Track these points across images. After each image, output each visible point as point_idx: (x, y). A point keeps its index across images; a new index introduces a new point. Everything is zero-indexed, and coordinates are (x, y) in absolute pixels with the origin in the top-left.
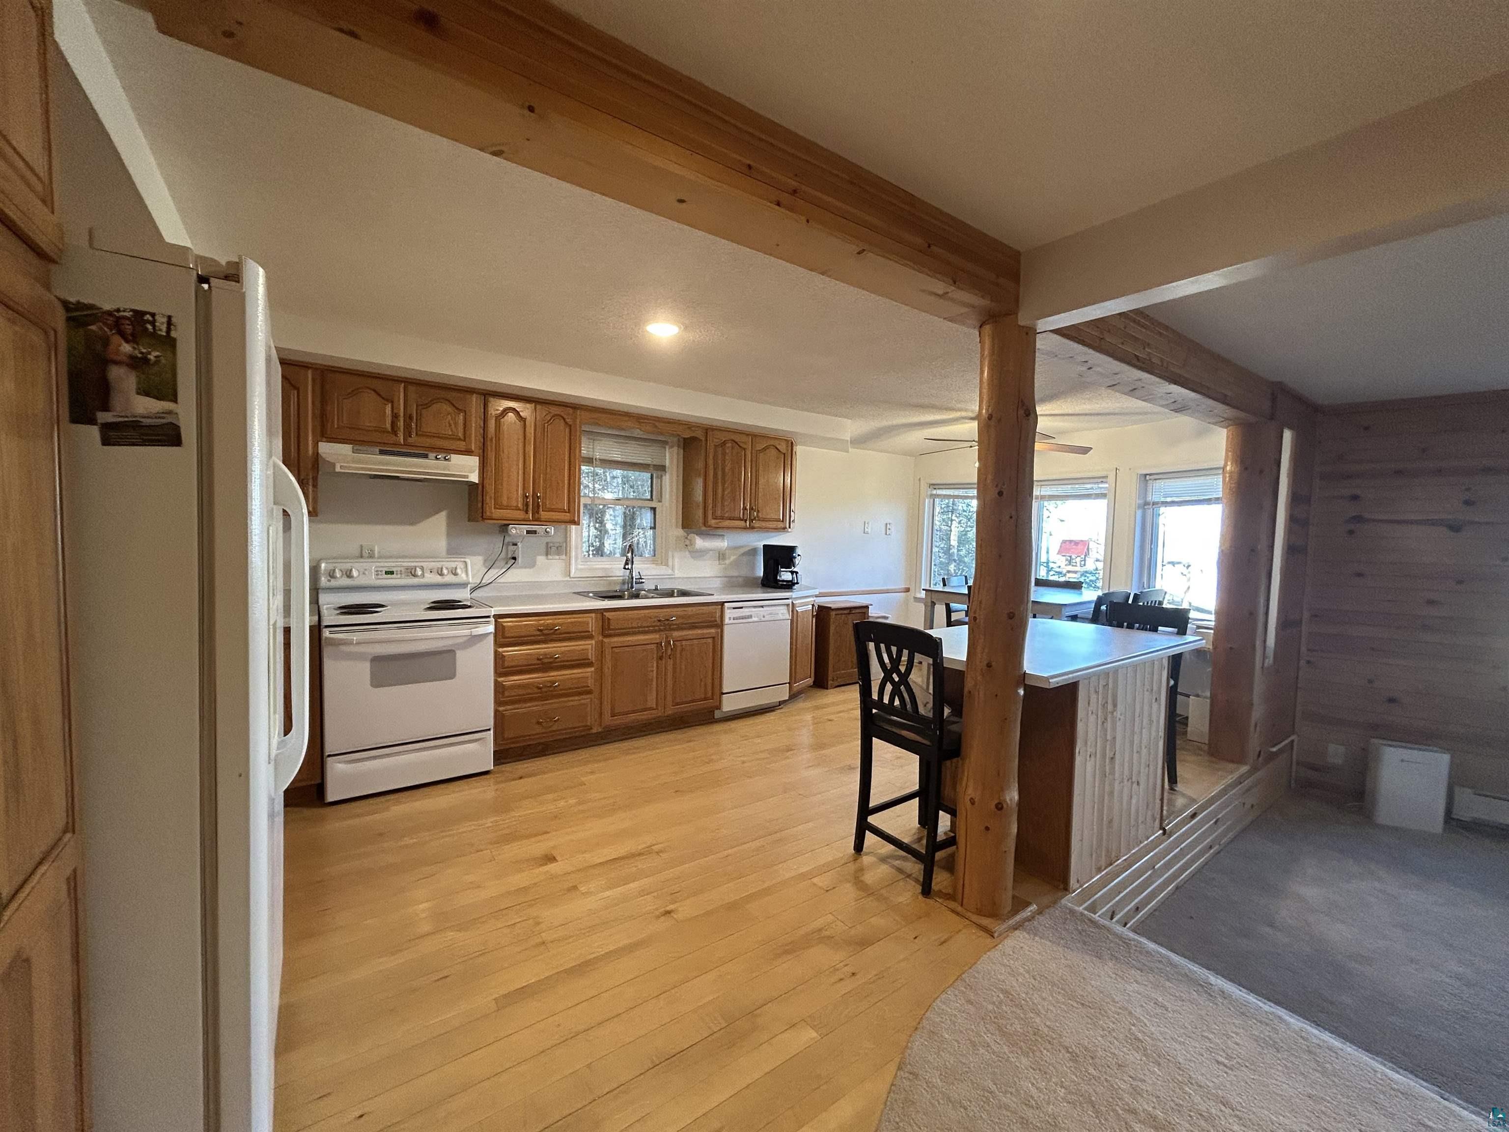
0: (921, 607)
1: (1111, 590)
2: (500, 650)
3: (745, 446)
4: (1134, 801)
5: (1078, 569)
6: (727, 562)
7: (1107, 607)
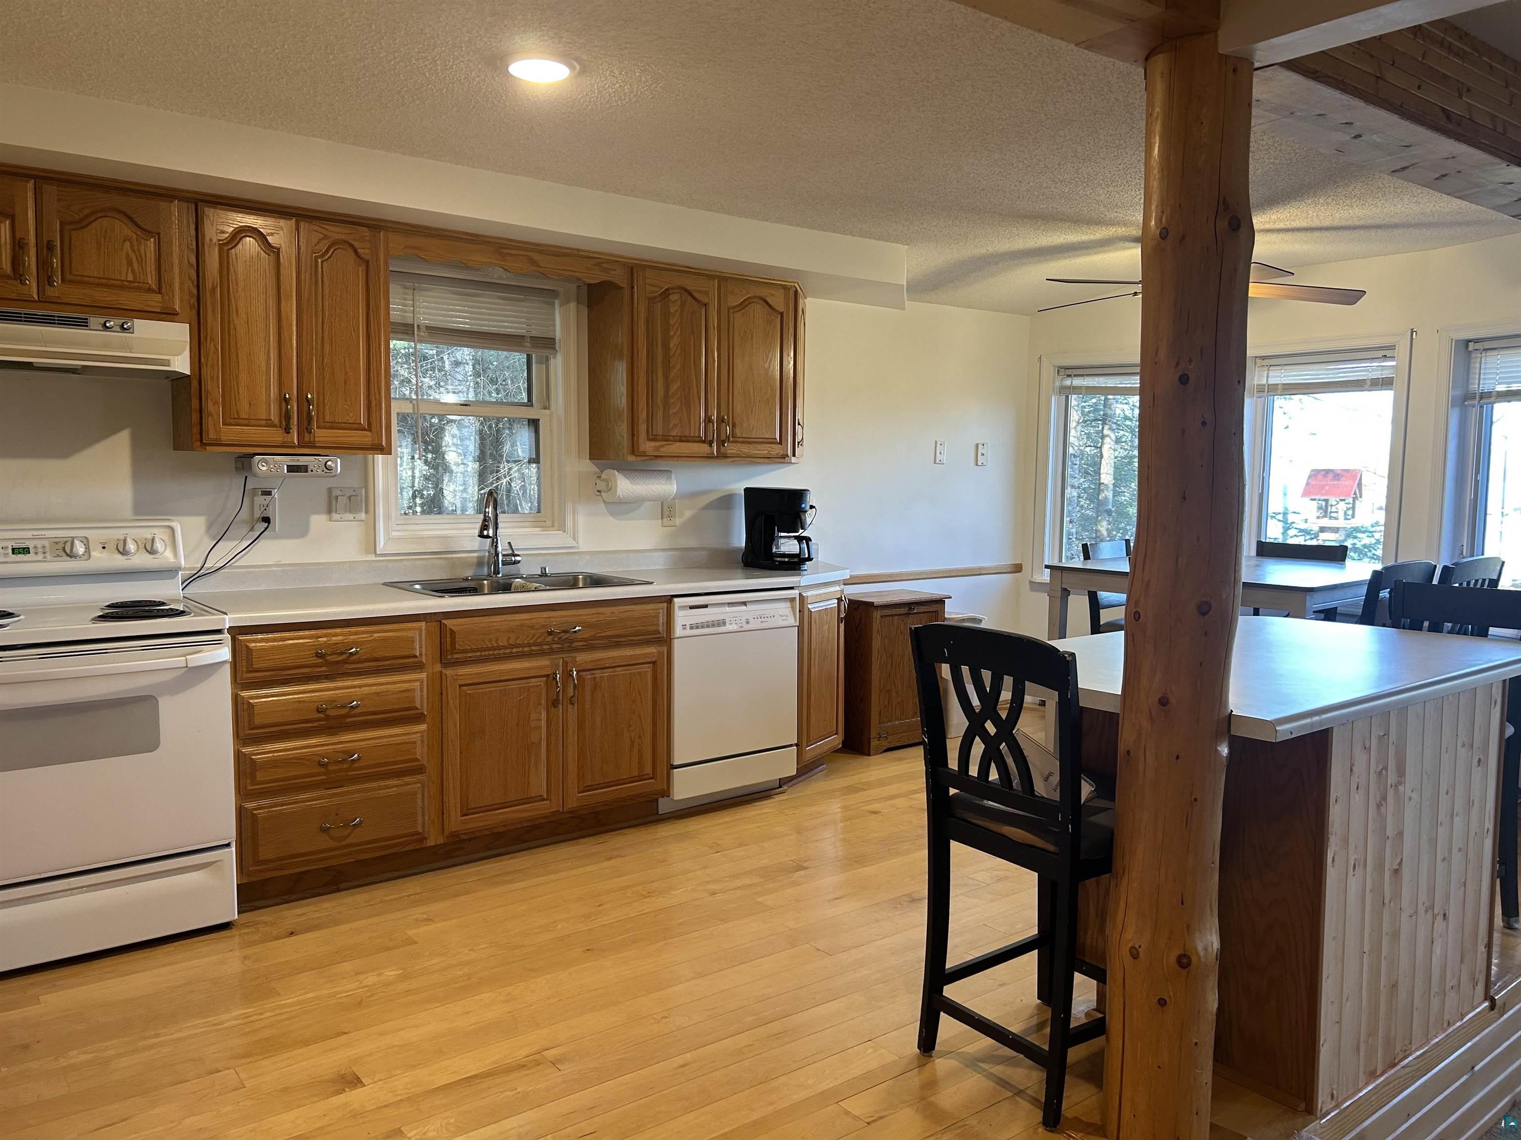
0: (1043, 600)
1: (1400, 561)
2: (245, 694)
3: (704, 299)
4: (1438, 950)
5: (1341, 523)
6: (678, 521)
7: (1390, 593)
